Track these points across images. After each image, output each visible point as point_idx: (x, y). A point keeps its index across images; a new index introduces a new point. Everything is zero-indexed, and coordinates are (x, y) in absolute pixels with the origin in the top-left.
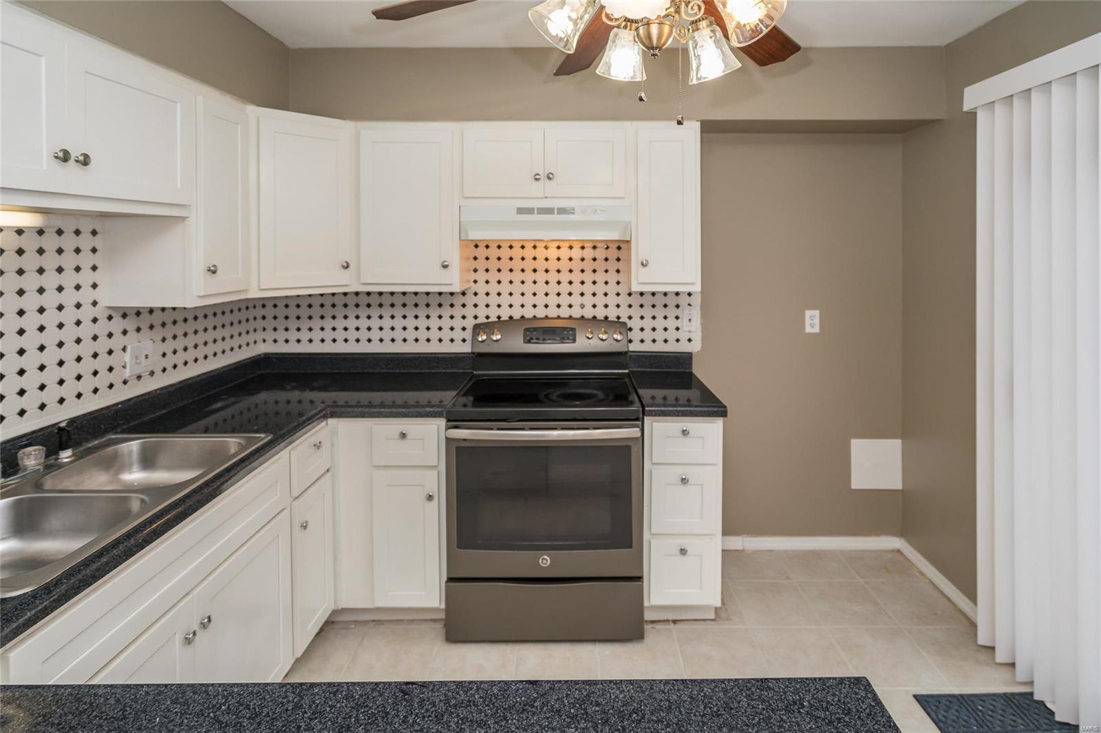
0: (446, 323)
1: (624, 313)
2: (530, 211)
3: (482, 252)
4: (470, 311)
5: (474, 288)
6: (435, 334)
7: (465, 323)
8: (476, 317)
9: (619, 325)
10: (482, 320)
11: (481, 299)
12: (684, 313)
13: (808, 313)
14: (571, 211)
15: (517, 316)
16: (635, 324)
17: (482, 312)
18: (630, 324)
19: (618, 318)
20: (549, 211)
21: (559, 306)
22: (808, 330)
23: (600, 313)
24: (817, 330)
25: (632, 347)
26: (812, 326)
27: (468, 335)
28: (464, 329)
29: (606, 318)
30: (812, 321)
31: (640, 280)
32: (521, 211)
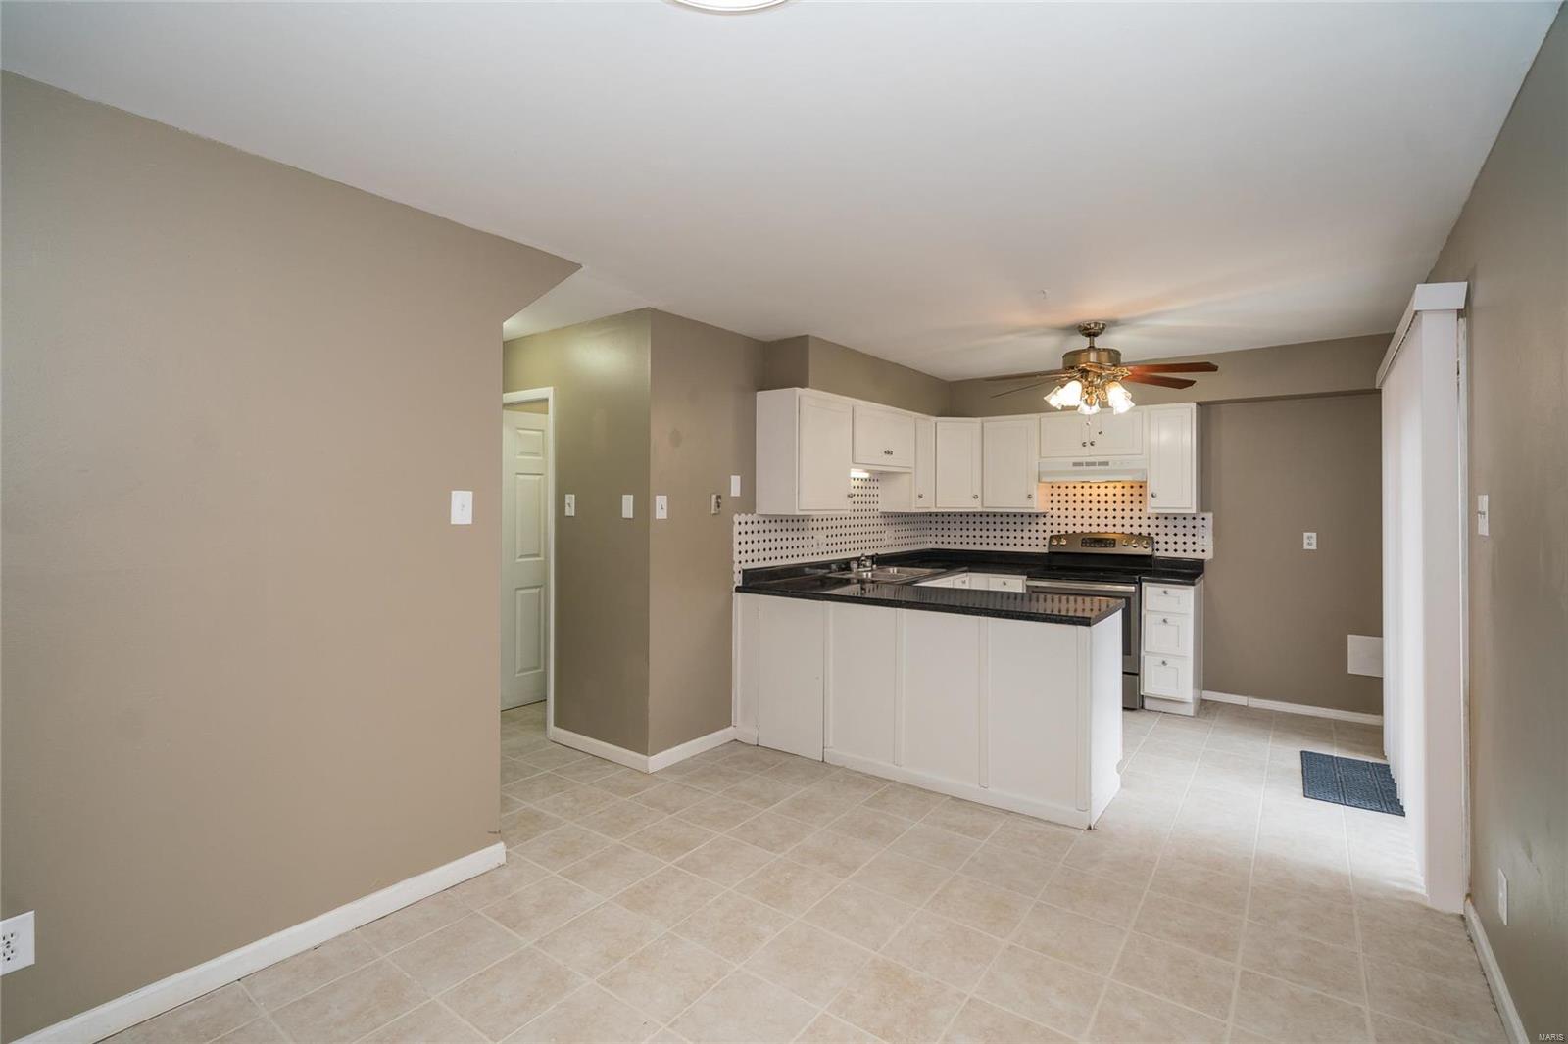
0: (1033, 534)
1: (1153, 531)
2: (1080, 464)
3: (1056, 491)
4: (1048, 528)
5: (1052, 513)
6: (1026, 541)
7: (1045, 535)
8: (1052, 531)
9: (1149, 539)
10: (1055, 533)
11: (1055, 520)
12: (1199, 531)
13: (1306, 534)
14: (1107, 464)
15: (1078, 531)
16: (1162, 538)
17: (1056, 528)
18: (1156, 538)
19: (1149, 534)
20: (1093, 464)
21: (1106, 525)
22: (1306, 547)
23: (1136, 530)
24: (1314, 547)
25: (1158, 554)
26: (1310, 544)
27: (1046, 542)
28: (1044, 538)
29: (1140, 534)
30: (1310, 541)
31: (1153, 506)
32: (1075, 464)
